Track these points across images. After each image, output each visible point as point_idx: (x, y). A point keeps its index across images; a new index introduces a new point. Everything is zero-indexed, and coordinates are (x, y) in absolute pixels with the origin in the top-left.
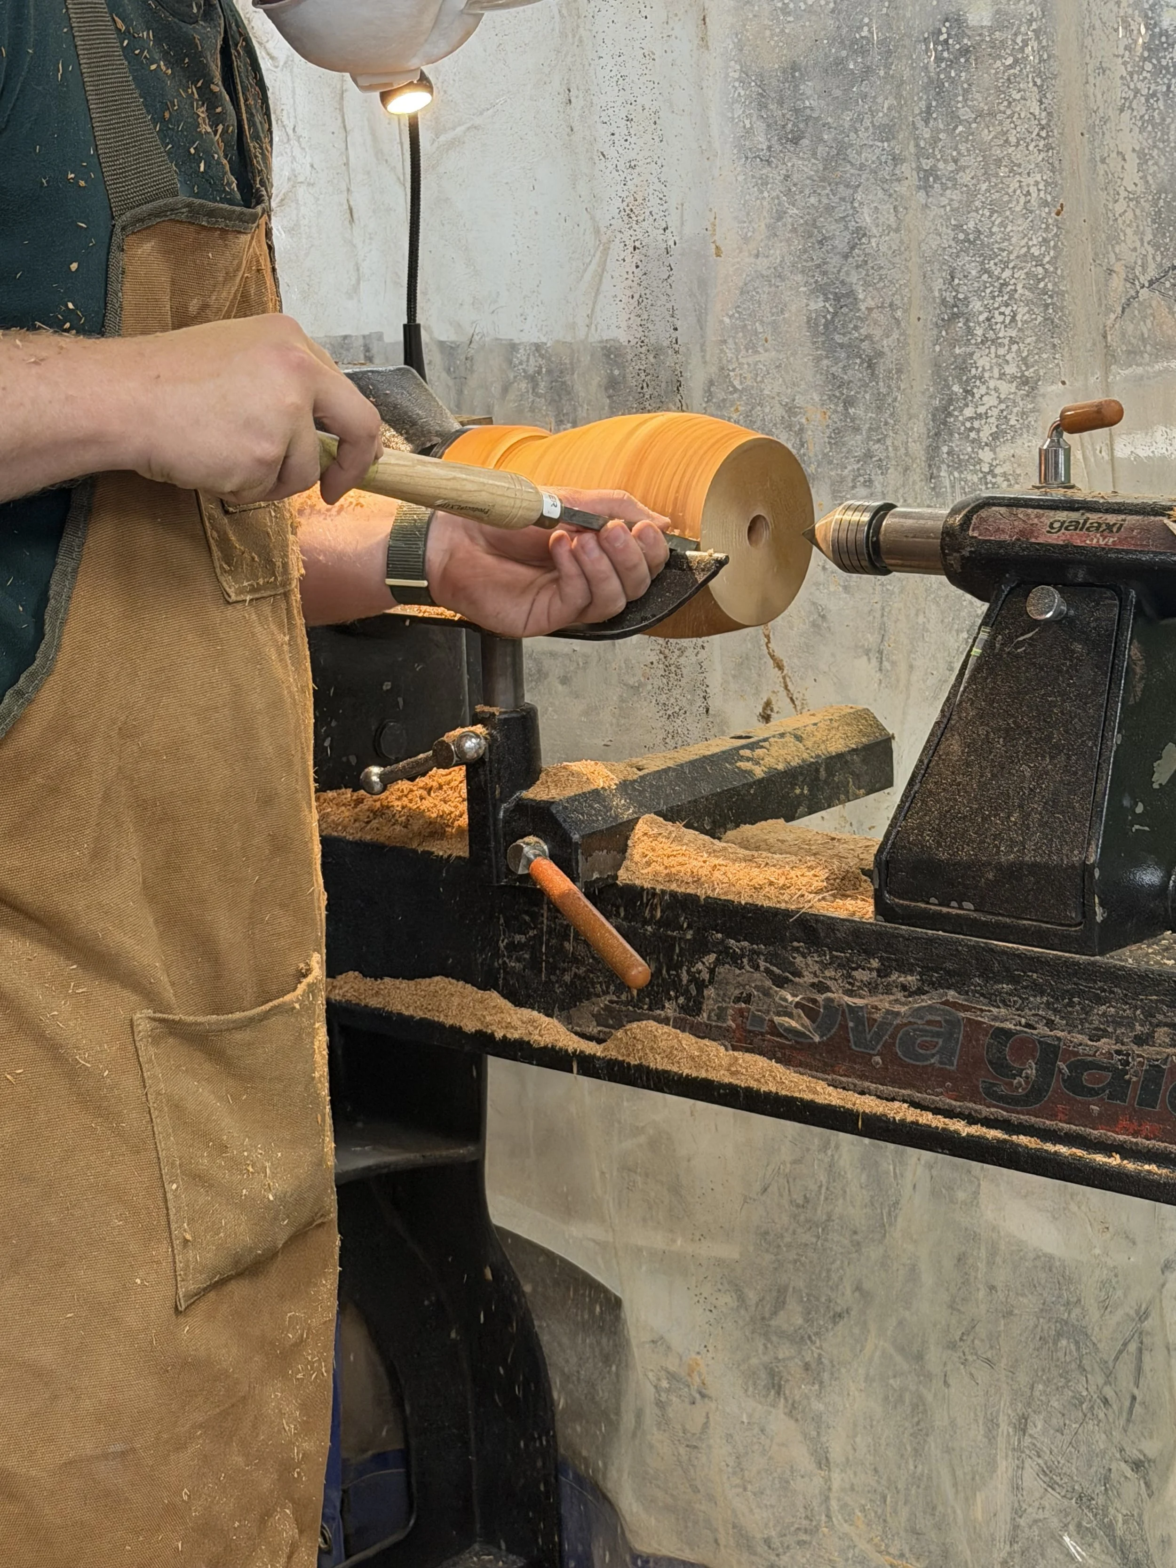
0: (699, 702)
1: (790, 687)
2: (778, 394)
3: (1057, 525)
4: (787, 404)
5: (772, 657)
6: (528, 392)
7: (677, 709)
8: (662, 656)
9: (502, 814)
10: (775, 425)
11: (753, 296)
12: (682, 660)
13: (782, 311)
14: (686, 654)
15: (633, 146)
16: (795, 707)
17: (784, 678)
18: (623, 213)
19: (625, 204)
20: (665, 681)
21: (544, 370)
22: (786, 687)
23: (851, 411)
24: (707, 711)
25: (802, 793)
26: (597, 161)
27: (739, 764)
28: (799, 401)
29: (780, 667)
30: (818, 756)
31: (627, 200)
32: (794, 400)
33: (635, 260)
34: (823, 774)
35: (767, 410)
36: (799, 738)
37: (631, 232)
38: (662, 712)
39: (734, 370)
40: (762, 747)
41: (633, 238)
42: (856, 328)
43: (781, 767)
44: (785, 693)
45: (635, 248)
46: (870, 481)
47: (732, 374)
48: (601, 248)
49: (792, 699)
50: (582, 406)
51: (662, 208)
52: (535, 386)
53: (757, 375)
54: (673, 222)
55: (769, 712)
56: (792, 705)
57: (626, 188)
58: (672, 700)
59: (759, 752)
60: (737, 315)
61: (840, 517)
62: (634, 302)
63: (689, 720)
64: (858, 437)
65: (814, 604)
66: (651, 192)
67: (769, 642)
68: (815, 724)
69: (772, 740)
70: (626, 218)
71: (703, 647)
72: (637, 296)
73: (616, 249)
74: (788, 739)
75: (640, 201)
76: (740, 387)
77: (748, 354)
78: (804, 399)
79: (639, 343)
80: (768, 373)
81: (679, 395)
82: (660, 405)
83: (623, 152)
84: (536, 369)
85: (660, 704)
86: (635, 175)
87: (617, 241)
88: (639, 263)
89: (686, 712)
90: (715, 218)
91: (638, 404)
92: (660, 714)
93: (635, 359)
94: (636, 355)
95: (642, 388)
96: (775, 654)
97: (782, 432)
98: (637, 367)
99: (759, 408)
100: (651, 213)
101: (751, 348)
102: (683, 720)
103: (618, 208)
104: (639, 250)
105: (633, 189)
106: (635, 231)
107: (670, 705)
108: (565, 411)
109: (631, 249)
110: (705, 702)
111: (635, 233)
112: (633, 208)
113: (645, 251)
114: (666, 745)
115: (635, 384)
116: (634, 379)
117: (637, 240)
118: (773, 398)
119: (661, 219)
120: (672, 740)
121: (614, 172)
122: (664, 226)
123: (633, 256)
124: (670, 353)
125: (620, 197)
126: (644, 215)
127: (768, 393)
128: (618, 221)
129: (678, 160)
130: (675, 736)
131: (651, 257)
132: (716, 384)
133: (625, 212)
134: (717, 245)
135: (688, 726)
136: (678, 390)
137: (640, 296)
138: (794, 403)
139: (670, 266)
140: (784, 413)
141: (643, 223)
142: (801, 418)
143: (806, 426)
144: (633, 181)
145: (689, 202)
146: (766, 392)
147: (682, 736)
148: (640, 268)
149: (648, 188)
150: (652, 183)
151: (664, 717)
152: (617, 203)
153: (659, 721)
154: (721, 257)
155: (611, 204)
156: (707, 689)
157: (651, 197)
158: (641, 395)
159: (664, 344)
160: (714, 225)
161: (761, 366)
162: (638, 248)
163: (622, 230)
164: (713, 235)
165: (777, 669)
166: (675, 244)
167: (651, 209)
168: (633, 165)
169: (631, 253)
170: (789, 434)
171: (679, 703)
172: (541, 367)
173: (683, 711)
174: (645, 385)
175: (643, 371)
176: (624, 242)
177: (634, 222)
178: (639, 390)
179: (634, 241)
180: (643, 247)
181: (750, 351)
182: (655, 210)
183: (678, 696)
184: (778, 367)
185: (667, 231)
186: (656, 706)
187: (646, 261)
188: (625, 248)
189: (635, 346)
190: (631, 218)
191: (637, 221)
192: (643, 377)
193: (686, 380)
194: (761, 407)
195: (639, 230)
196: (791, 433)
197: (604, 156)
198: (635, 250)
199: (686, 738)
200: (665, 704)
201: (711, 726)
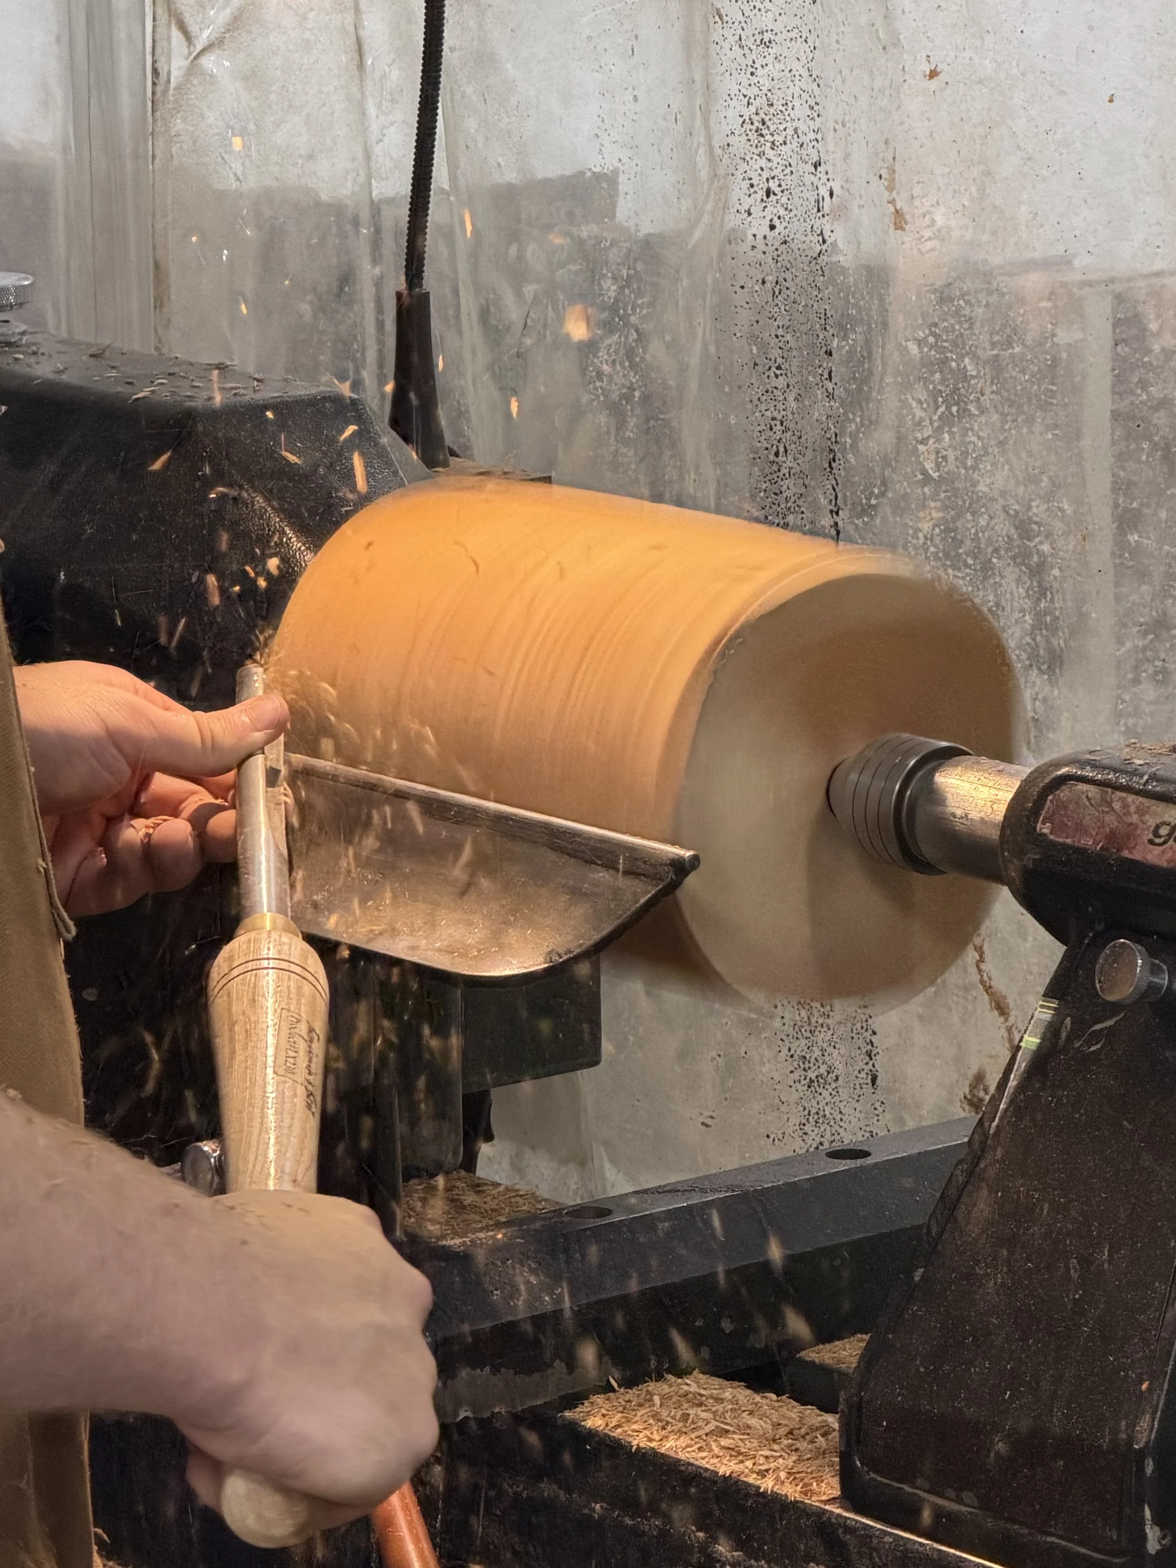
0: (860, 1061)
2: (1003, 494)
3: (1164, 831)
4: (1017, 512)
5: (988, 989)
6: (608, 433)
7: (823, 1069)
10: (996, 550)
11: (959, 308)
13: (1009, 344)
17: (1009, 1030)
18: (747, 126)
19: (752, 109)
21: (637, 394)
22: (1012, 1050)
23: (1133, 538)
24: (874, 1081)
26: (711, 24)
28: (1038, 509)
29: (1001, 1008)
31: (757, 103)
32: (1030, 508)
33: (768, 214)
35: (983, 522)
37: (763, 162)
38: (800, 1072)
39: (924, 442)
41: (765, 175)
42: (1143, 384)
45: (768, 193)
46: (1165, 672)
47: (921, 448)
48: (716, 186)
51: (811, 124)
52: (621, 425)
53: (965, 454)
54: (831, 152)
55: (982, 1094)
57: (754, 80)
58: (817, 1053)
60: (931, 340)
62: (766, 292)
63: (844, 1094)
64: (1144, 588)
66: (797, 91)
67: (982, 959)
70: (753, 136)
72: (770, 283)
73: (738, 188)
75: (778, 105)
76: (935, 475)
77: (952, 415)
78: (1045, 507)
79: (774, 369)
80: (987, 454)
81: (831, 477)
82: (803, 490)
83: (751, 14)
84: (625, 391)
85: (796, 1057)
86: (770, 59)
87: (739, 176)
88: (776, 222)
89: (837, 1077)
90: (894, 159)
91: (768, 483)
92: (796, 1076)
93: (765, 397)
94: (767, 392)
95: (777, 454)
96: (993, 984)
97: (1009, 564)
98: (768, 413)
99: (969, 516)
100: (796, 130)
101: (957, 403)
102: (834, 1093)
103: (741, 116)
104: (775, 198)
105: (767, 84)
106: (769, 160)
107: (812, 1060)
108: (667, 477)
109: (762, 194)
110: (871, 1063)
111: (769, 165)
112: (766, 119)
113: (784, 200)
114: (805, 1137)
115: (766, 445)
116: (764, 437)
117: (773, 178)
118: (993, 499)
119: (811, 145)
120: (816, 1130)
121: (736, 48)
122: (815, 159)
123: (765, 207)
124: (820, 396)
125: (745, 96)
126: (784, 133)
127: (985, 489)
128: (740, 138)
129: (838, 42)
130: (821, 1121)
131: (794, 212)
132: (893, 463)
133: (752, 124)
134: (898, 207)
135: (842, 1105)
136: (830, 466)
137: (777, 283)
138: (1030, 514)
139: (822, 233)
140: (1013, 531)
141: (783, 148)
142: (1041, 543)
143: (1050, 559)
144: (767, 69)
145: (855, 122)
146: (982, 488)
147: (832, 1123)
148: (777, 231)
149: (791, 85)
150: (798, 78)
151: (803, 1082)
152: (738, 106)
153: (793, 1089)
154: (903, 229)
155: (732, 107)
156: (874, 1039)
157: (797, 102)
158: (775, 468)
159: (811, 379)
160: (892, 171)
161: (974, 439)
162: (775, 194)
163: (748, 158)
164: (890, 188)
165: (996, 1013)
166: (831, 195)
167: (796, 124)
168: (766, 40)
169: (762, 200)
170: (1021, 570)
171: (827, 1058)
172: (632, 389)
173: (833, 1076)
174: (782, 450)
175: (778, 423)
176: (750, 179)
177: (769, 145)
178: (772, 457)
179: (768, 180)
180: (782, 191)
181: (954, 409)
182: (802, 127)
183: (825, 1045)
184: (1002, 444)
185: (819, 169)
186: (790, 1060)
187: (787, 218)
188: (752, 190)
189: (767, 373)
190: (762, 135)
191: (773, 143)
192: (779, 435)
193: (844, 451)
194: (973, 514)
195: (776, 160)
196: (1024, 568)
197: (721, 18)
198: (768, 196)
199: (838, 1128)
200: (805, 1057)
201: (880, 1109)
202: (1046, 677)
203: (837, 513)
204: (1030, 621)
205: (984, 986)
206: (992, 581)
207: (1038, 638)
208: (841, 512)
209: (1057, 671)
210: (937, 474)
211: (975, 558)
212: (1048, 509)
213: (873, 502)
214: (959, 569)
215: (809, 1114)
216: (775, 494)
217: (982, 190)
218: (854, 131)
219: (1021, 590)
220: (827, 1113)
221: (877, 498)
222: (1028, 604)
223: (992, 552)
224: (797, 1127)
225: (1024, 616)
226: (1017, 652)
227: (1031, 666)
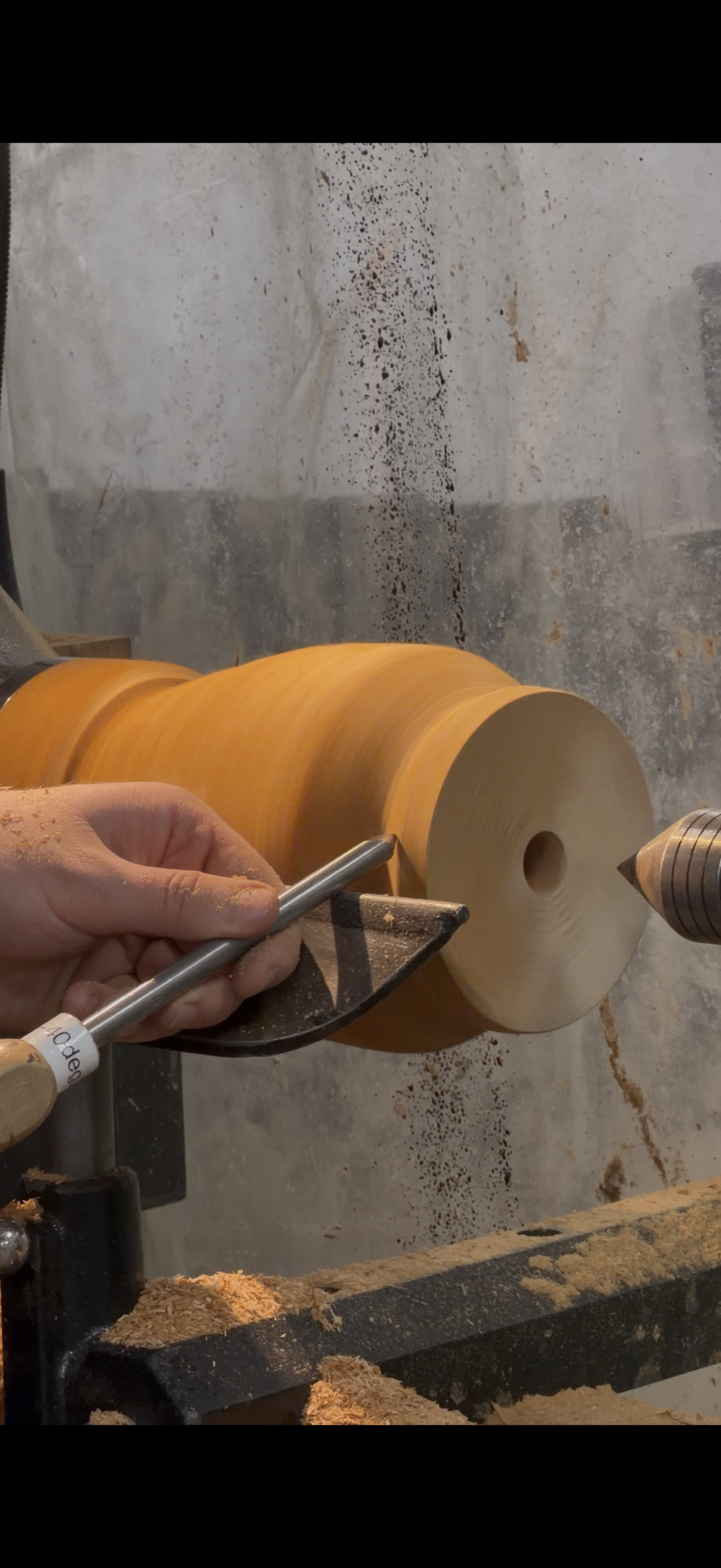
0: (493, 1160)
1: (655, 1137)
2: (628, 607)
4: (643, 624)
5: (622, 1082)
6: (198, 594)
7: (454, 1173)
8: (428, 1076)
9: (63, 1369)
10: (622, 662)
12: (463, 1085)
14: (469, 1073)
15: (376, 161)
16: (664, 1175)
17: (643, 1121)
18: (358, 281)
19: (363, 264)
20: (433, 1121)
21: (227, 555)
22: (647, 1139)
24: (507, 1179)
25: (649, 1338)
26: (315, 188)
27: (526, 1282)
28: (664, 619)
29: (635, 1099)
30: (684, 1269)
31: (368, 258)
32: (655, 618)
33: (381, 363)
34: (692, 1301)
35: (608, 636)
36: (648, 1236)
37: (375, 314)
38: (430, 1177)
40: (574, 1251)
41: (377, 326)
43: (608, 1288)
44: (644, 1149)
45: (381, 343)
48: (322, 342)
49: (658, 1162)
50: (291, 621)
51: (425, 271)
52: (213, 584)
53: (590, 572)
54: (447, 294)
55: (617, 1184)
56: (658, 1172)
57: (365, 235)
58: (447, 1157)
59: (567, 1260)
61: (678, 838)
62: (380, 438)
63: (477, 1194)
65: (693, 986)
66: (408, 243)
67: (616, 1054)
68: (683, 1210)
69: (595, 1238)
70: (364, 290)
71: (499, 1062)
72: (384, 428)
73: (349, 341)
74: (630, 1237)
75: (389, 258)
76: (560, 594)
77: (576, 535)
78: (672, 616)
79: (389, 511)
80: (610, 570)
81: (456, 605)
82: (425, 622)
83: (360, 173)
84: (214, 553)
85: (425, 1163)
86: (380, 214)
87: (350, 329)
88: (389, 370)
89: (469, 1179)
90: (515, 293)
91: (386, 620)
92: (426, 1181)
93: (381, 538)
94: (383, 533)
95: (394, 592)
96: (627, 1077)
97: (635, 674)
98: (385, 553)
99: (594, 632)
100: (408, 280)
101: (581, 524)
102: (465, 1194)
103: (352, 272)
104: (388, 347)
105: (377, 238)
106: (381, 312)
107: (443, 1165)
108: (262, 630)
109: (374, 344)
110: (504, 1162)
111: (382, 316)
112: (378, 272)
113: (397, 348)
114: (436, 1239)
115: (383, 583)
116: (381, 576)
117: (385, 328)
118: (617, 614)
119: (425, 292)
120: (447, 1231)
121: (344, 208)
122: (431, 304)
123: (378, 357)
124: (441, 530)
125: (355, 252)
126: (396, 285)
127: (611, 605)
128: (352, 294)
129: (454, 189)
130: (451, 1222)
131: (409, 358)
132: (520, 587)
133: (363, 278)
134: (520, 340)
135: (474, 1205)
136: (455, 596)
137: (391, 428)
138: (656, 624)
139: (440, 375)
140: (638, 642)
141: (395, 298)
142: (668, 651)
143: (676, 666)
144: (377, 224)
145: (472, 263)
146: (607, 603)
147: (464, 1223)
148: (390, 378)
149: (402, 237)
150: (409, 229)
151: (433, 1187)
152: (349, 263)
153: (424, 1194)
154: (526, 361)
155: (341, 264)
156: (508, 1139)
157: (409, 253)
158: (393, 604)
159: (431, 514)
160: (513, 305)
161: (598, 557)
162: (387, 343)
163: (359, 311)
164: (512, 322)
165: (630, 1105)
166: (449, 336)
167: (408, 275)
168: (376, 196)
169: (375, 351)
170: (647, 679)
171: (458, 1161)
172: (221, 550)
173: (464, 1177)
174: (399, 587)
175: (395, 562)
176: (362, 331)
177: (380, 297)
178: (390, 595)
179: (380, 331)
180: (395, 340)
181: (578, 530)
182: (415, 276)
183: (456, 1149)
184: (627, 559)
185: (435, 313)
186: (419, 1166)
187: (400, 366)
188: (364, 342)
189: (383, 515)
190: (373, 288)
191: (385, 295)
192: (396, 572)
193: (469, 579)
194: (598, 629)
195: (387, 311)
196: (650, 677)
197: (327, 180)
198: (380, 346)
199: (470, 1227)
200: (434, 1163)
201: (514, 1205)
202: (674, 779)
203: (463, 639)
204: (659, 728)
205: (619, 1080)
206: (617, 692)
207: (667, 743)
208: (466, 638)
209: (687, 772)
210: (563, 593)
211: (602, 671)
212: (674, 618)
213: (500, 624)
214: (586, 683)
215: (440, 1217)
216: (394, 629)
217: (602, 317)
218: (472, 273)
219: (648, 698)
220: (459, 1214)
221: (504, 619)
222: (655, 711)
223: (619, 664)
224: (428, 1230)
225: (652, 722)
226: (645, 758)
227: (660, 770)
